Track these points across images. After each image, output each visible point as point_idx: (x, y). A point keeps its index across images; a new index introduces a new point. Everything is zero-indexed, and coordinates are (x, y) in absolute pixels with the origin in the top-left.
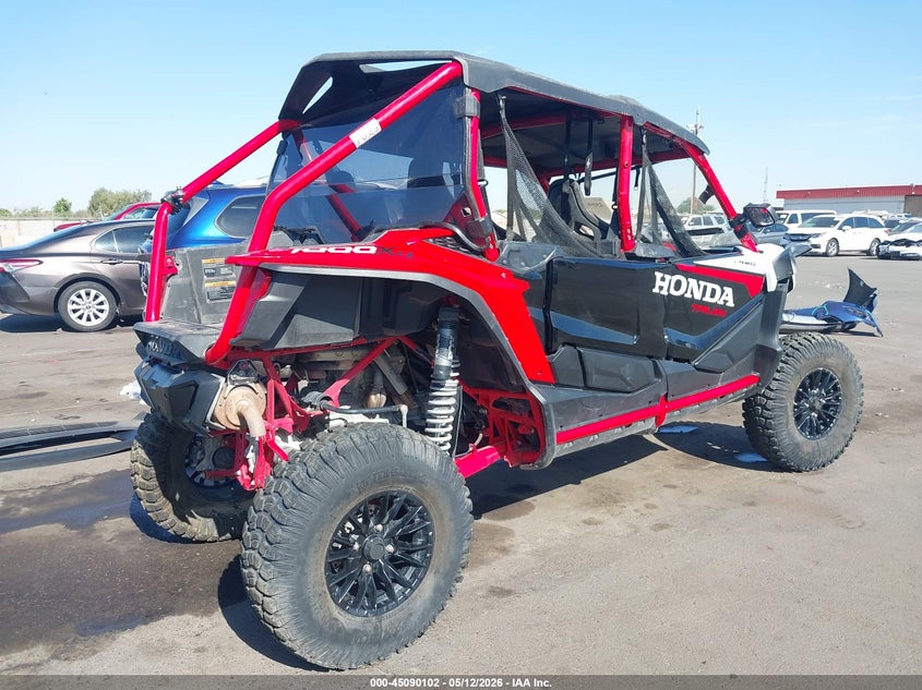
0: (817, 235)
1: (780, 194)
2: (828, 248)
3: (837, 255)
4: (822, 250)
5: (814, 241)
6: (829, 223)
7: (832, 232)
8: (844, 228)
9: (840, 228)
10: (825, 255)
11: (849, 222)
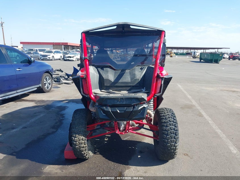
0: (49, 55)
1: (21, 43)
2: (52, 58)
3: (54, 60)
4: (51, 59)
5: (49, 57)
6: (51, 52)
7: (52, 54)
8: (55, 53)
9: (54, 54)
10: (52, 60)
11: (55, 52)
